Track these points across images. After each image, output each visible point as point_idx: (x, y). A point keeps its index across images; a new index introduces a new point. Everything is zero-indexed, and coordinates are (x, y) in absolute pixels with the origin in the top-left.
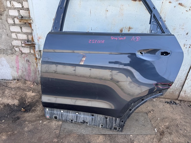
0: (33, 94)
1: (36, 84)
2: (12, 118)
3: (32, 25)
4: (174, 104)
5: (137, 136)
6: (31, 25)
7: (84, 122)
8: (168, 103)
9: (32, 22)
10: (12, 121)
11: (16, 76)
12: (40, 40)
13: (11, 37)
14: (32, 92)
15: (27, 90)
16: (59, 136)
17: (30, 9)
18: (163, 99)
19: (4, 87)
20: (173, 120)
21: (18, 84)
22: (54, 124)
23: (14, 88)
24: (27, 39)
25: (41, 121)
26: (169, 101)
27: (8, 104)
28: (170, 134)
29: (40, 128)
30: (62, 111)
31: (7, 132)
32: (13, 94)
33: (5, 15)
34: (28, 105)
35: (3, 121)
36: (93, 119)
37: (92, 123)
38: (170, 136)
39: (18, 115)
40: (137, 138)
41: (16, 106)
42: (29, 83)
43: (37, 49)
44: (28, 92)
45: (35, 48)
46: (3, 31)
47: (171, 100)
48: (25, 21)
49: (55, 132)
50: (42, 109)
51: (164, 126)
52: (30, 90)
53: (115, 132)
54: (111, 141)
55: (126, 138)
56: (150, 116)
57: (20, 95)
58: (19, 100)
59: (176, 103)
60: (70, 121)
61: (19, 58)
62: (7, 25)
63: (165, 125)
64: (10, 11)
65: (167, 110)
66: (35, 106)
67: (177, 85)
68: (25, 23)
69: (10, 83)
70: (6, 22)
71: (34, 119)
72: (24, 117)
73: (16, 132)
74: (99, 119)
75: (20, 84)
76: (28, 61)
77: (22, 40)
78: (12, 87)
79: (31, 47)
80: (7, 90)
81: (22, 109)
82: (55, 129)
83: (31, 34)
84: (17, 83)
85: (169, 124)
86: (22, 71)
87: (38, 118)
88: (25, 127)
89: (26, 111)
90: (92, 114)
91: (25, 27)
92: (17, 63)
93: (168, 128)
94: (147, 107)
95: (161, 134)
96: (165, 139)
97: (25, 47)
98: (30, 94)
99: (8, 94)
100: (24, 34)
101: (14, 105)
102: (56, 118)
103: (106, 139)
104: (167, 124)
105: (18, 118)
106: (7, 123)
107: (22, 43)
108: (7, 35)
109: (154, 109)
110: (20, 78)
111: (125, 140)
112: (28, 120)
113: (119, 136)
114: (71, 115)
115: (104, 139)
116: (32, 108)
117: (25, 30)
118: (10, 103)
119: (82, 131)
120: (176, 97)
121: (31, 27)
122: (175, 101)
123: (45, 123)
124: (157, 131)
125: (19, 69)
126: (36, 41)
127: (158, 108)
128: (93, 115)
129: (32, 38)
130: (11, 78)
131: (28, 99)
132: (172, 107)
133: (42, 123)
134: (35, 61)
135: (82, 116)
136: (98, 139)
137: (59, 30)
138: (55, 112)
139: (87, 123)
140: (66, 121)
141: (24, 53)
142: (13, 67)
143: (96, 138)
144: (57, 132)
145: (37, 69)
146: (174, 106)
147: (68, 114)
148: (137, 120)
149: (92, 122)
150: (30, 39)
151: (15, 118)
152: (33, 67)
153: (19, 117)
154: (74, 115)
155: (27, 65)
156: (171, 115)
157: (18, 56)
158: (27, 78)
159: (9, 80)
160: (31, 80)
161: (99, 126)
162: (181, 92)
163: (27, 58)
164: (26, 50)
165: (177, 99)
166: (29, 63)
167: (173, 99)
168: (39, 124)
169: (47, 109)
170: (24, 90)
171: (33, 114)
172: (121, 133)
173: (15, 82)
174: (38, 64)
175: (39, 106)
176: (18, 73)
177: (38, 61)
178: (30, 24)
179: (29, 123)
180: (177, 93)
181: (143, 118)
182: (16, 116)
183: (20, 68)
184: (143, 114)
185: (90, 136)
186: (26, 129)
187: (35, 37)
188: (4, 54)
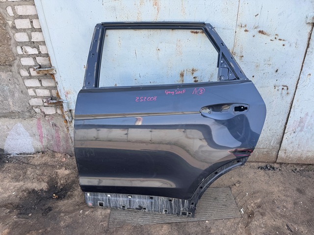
0: (67, 172)
1: (69, 157)
2: (42, 210)
3: (56, 76)
4: (271, 169)
5: (216, 222)
6: (54, 76)
7: (140, 208)
8: (262, 168)
9: (55, 72)
10: (43, 214)
11: (39, 147)
12: (69, 96)
13: (27, 94)
14: (64, 168)
15: (58, 166)
16: (107, 230)
17: (50, 55)
18: (255, 164)
19: (24, 164)
20: (267, 194)
21: (43, 159)
22: (100, 213)
23: (39, 165)
24: (50, 95)
25: (81, 211)
26: (263, 165)
27: (34, 190)
28: (263, 214)
29: (80, 221)
30: (109, 196)
31: (38, 230)
32: (38, 173)
33: (15, 65)
34: (62, 189)
35: (30, 215)
36: (152, 203)
37: (152, 209)
38: (262, 218)
39: (49, 204)
40: (215, 225)
41: (45, 192)
42: (59, 155)
43: (65, 109)
44: (59, 169)
45: (62, 107)
46: (15, 87)
47: (267, 164)
48: (46, 72)
49: (102, 224)
50: (81, 194)
51: (255, 204)
52: (62, 166)
53: (184, 218)
54: (179, 232)
55: (200, 226)
56: (235, 190)
57: (48, 174)
58: (48, 183)
59: (273, 168)
60: (121, 207)
61: (42, 122)
62: (20, 79)
63: (257, 203)
64: (22, 59)
65: (260, 180)
66: (71, 190)
67: (273, 141)
68: (46, 74)
69: (32, 158)
70: (18, 75)
71: (72, 208)
72: (58, 206)
73: (49, 229)
74: (160, 203)
75: (46, 159)
76: (54, 125)
77: (42, 97)
78: (36, 164)
79: (56, 106)
80: (30, 169)
81: (54, 195)
82: (101, 221)
83: (55, 88)
84: (42, 157)
85: (261, 201)
86: (48, 139)
87: (77, 207)
88: (60, 221)
89: (60, 198)
90: (151, 196)
91: (46, 80)
92: (39, 129)
93: (259, 207)
94: (230, 177)
95: (249, 217)
96: (255, 223)
97: (48, 106)
98: (63, 172)
99: (32, 175)
100: (46, 89)
101: (42, 190)
102: (101, 205)
103: (171, 229)
104: (259, 201)
105: (50, 209)
106: (35, 218)
107: (43, 101)
108: (22, 92)
109: (240, 180)
110: (47, 150)
111: (198, 229)
112: (63, 211)
113: (191, 224)
114: (122, 199)
115: (170, 230)
116: (67, 193)
117: (46, 83)
118: (36, 187)
119: (139, 220)
120: (274, 160)
121: (54, 78)
122: (272, 165)
123: (87, 213)
124: (244, 212)
125: (42, 137)
126: (63, 97)
127: (247, 177)
128: (151, 198)
129: (58, 94)
130: (33, 151)
131: (61, 179)
132: (268, 174)
133: (83, 213)
134: (65, 124)
135: (137, 200)
136: (161, 230)
137: (94, 86)
138: (99, 197)
139: (145, 209)
140: (115, 208)
141: (47, 115)
142: (34, 135)
143: (158, 229)
144: (105, 224)
145: (69, 135)
146: (271, 172)
147: (118, 198)
148: (216, 198)
149: (152, 207)
150: (55, 95)
151: (46, 209)
152: (62, 133)
153: (51, 207)
154: (126, 199)
155: (53, 131)
156: (265, 187)
157: (39, 119)
158: (56, 149)
159: (31, 154)
160: (62, 151)
161: (161, 212)
162: (280, 151)
163: (53, 121)
164: (50, 111)
165: (275, 162)
166: (57, 128)
167: (270, 162)
168: (80, 215)
169: (88, 194)
170: (53, 167)
171: (70, 201)
172: (192, 219)
173: (39, 156)
174: (70, 128)
175: (76, 188)
176: (42, 142)
177: (68, 124)
178: (52, 75)
179: (65, 215)
180: (274, 153)
181: (224, 195)
182: (47, 206)
183: (44, 135)
184: (225, 189)
185: (150, 226)
186: (62, 224)
187: (62, 92)
188: (19, 118)
